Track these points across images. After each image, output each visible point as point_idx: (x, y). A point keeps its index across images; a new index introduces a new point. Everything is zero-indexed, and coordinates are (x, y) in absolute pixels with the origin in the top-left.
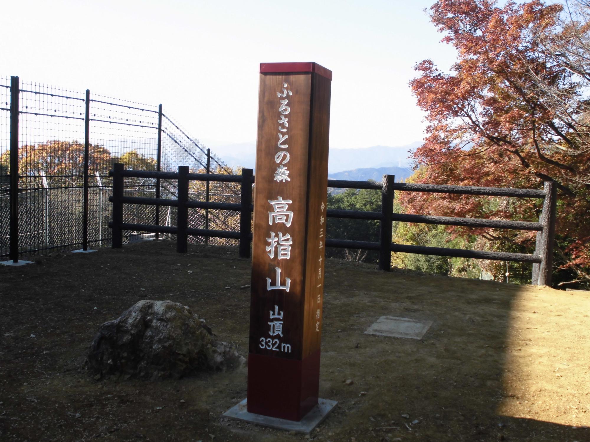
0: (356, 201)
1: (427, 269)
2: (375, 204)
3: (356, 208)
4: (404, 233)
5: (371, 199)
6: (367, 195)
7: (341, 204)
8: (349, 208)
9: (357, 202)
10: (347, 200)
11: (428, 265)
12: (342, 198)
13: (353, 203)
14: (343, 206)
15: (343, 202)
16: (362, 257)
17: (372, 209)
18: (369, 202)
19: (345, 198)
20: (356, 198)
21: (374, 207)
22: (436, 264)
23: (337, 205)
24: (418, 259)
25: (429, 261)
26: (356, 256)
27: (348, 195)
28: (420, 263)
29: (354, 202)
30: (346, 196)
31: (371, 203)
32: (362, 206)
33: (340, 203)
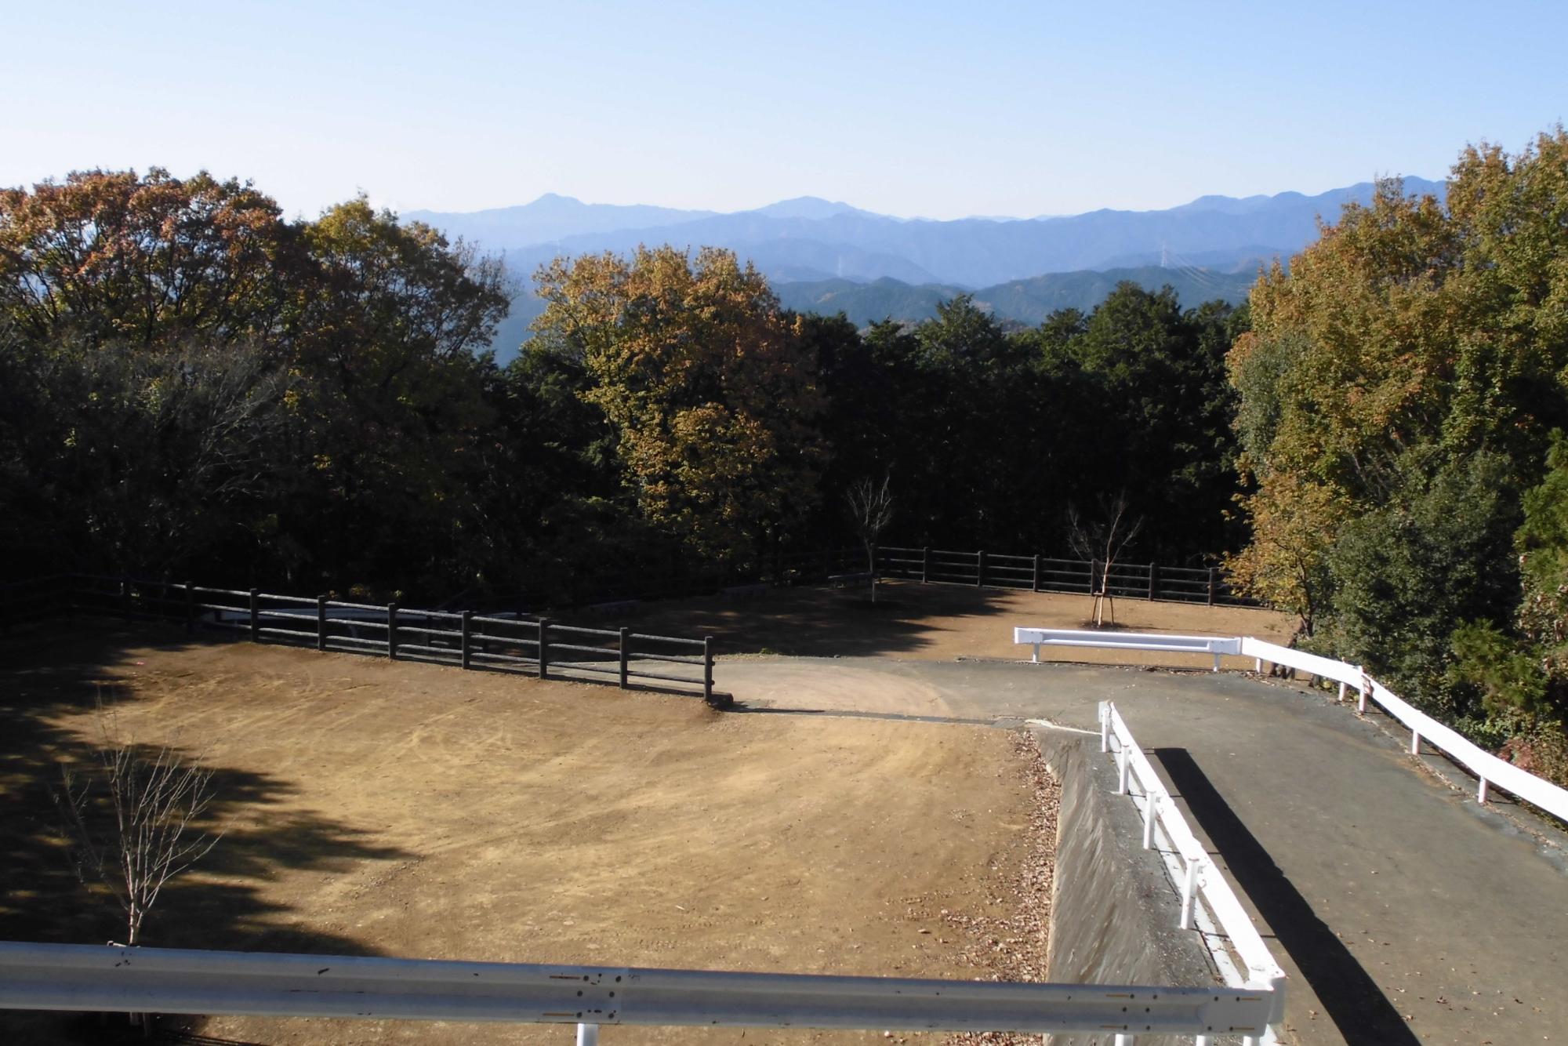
0: (1080, 352)
1: (1422, 592)
2: (1143, 357)
3: (1085, 373)
4: (1306, 451)
5: (1129, 343)
6: (1115, 331)
7: (1036, 364)
8: (1060, 374)
9: (1085, 355)
10: (1053, 350)
11: (1424, 580)
12: (1037, 344)
13: (1073, 356)
14: (1042, 368)
15: (1041, 355)
16: (1126, 536)
17: (1136, 376)
18: (1124, 351)
19: (1045, 343)
20: (1079, 342)
21: (1141, 368)
22: (1457, 575)
23: (1019, 367)
24: (1376, 553)
25: (1426, 562)
26: (1106, 535)
27: (1056, 333)
28: (1389, 569)
29: (1075, 353)
30: (1049, 337)
31: (1130, 356)
32: (1102, 367)
33: (1031, 360)
